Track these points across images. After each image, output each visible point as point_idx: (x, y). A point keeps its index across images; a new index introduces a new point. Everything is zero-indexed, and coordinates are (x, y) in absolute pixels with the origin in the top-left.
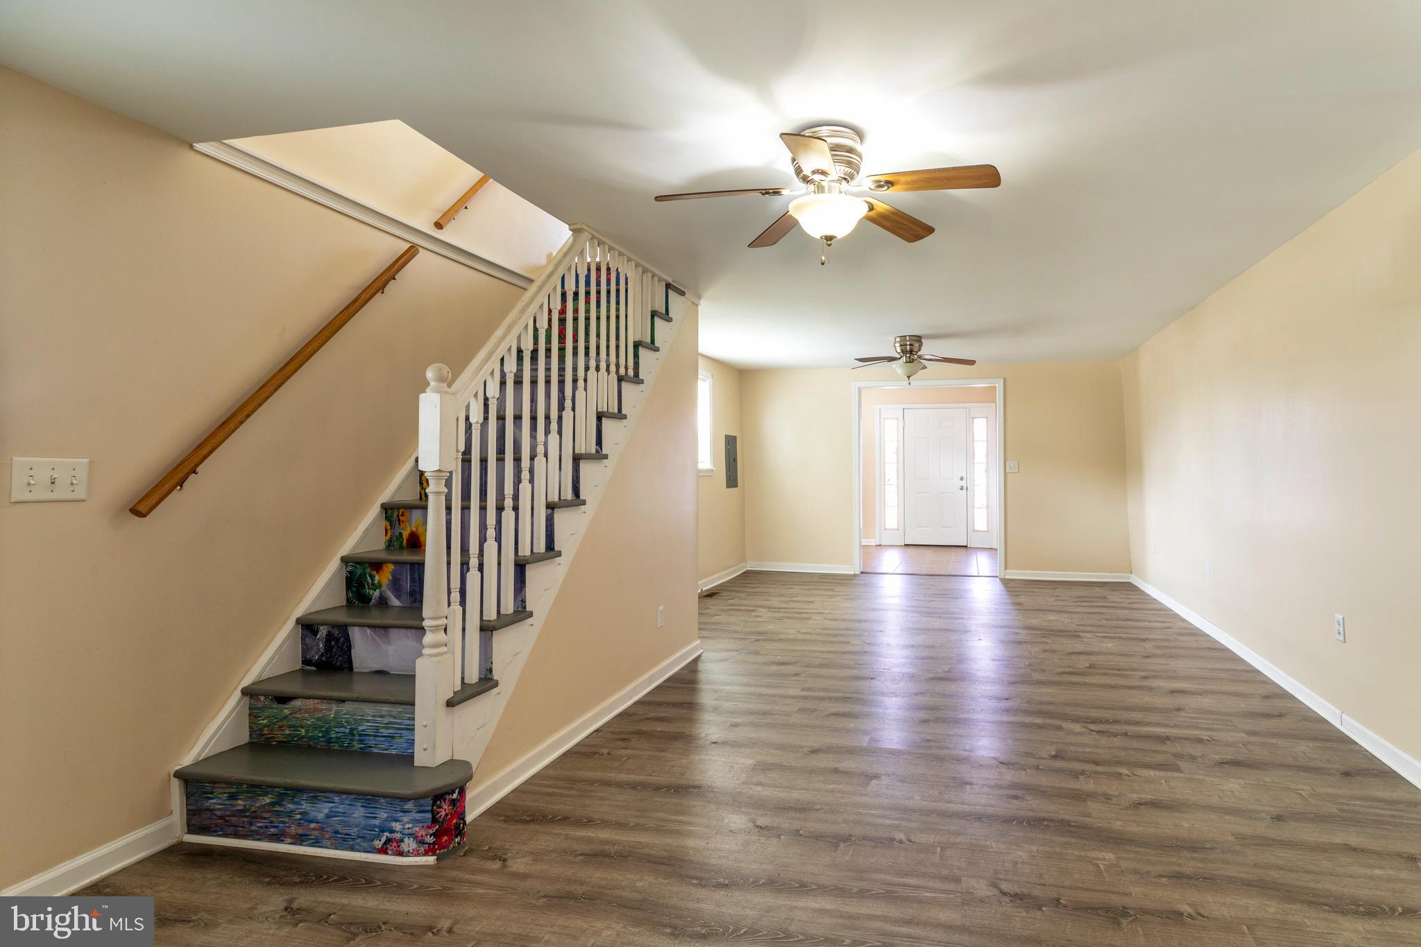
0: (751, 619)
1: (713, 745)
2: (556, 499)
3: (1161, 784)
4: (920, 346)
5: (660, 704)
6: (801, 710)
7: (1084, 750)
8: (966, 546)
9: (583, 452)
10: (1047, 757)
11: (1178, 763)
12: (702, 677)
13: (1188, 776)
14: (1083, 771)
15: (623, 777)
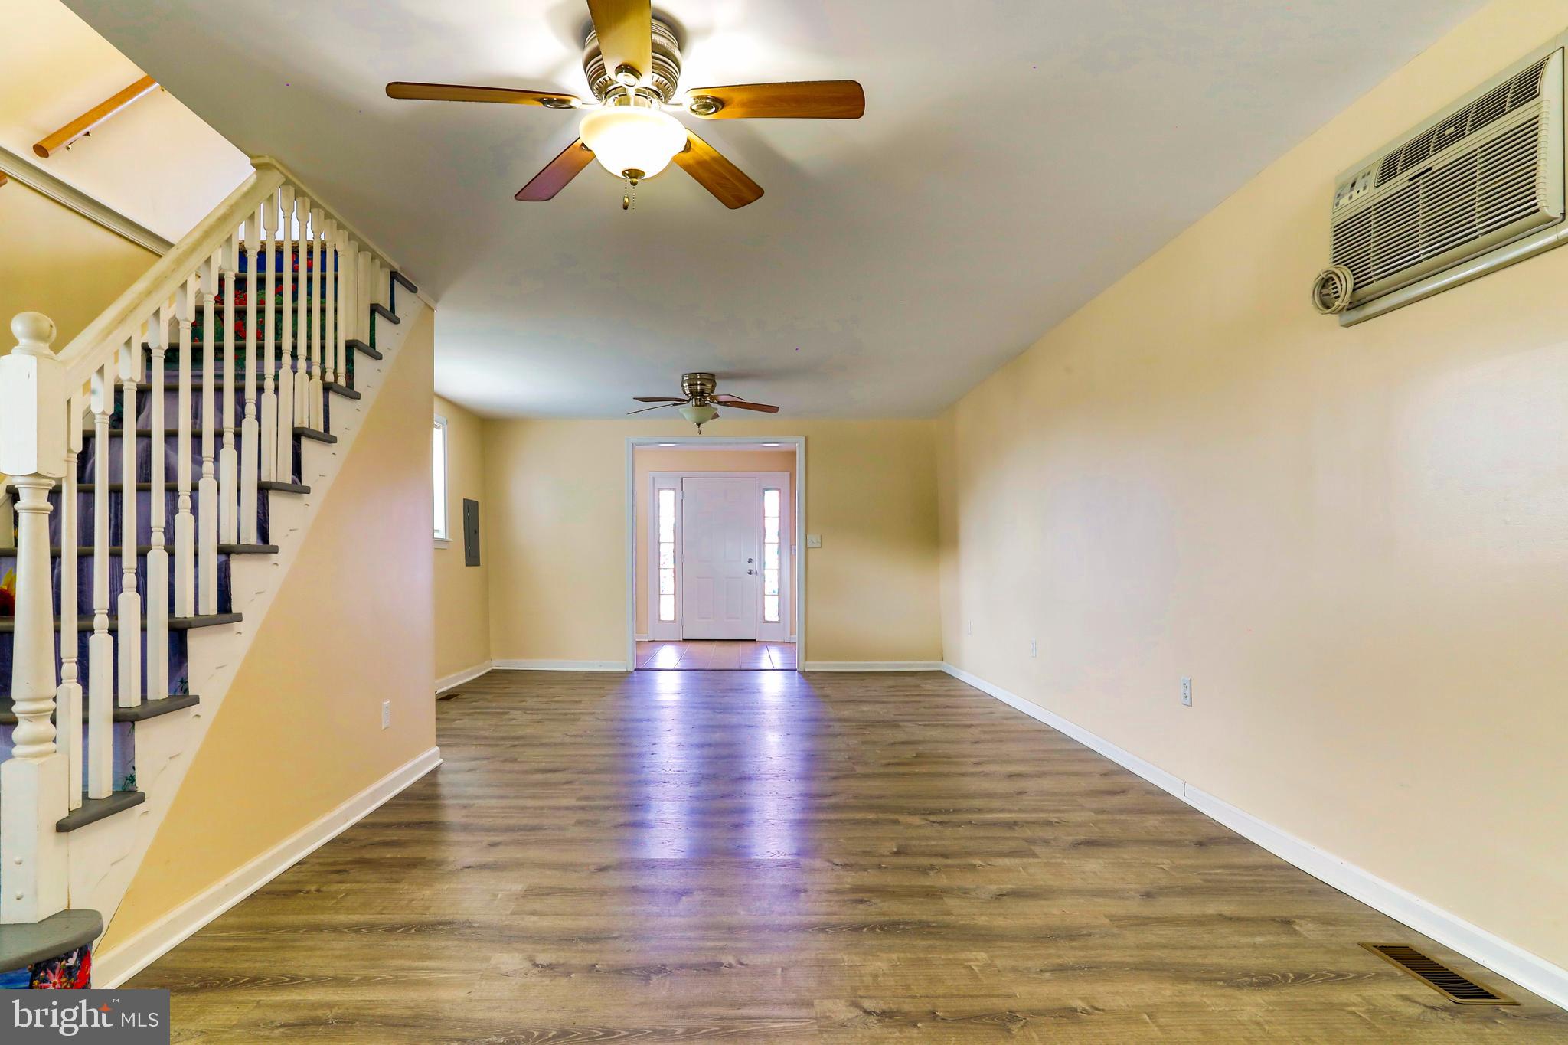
0: (504, 723)
1: (466, 870)
2: (234, 542)
3: (1020, 871)
4: (714, 386)
5: (388, 826)
6: (579, 823)
7: (929, 843)
8: (755, 640)
9: (273, 479)
10: (888, 854)
11: (1033, 848)
12: (445, 791)
13: (1045, 861)
14: (931, 865)
15: (342, 918)
